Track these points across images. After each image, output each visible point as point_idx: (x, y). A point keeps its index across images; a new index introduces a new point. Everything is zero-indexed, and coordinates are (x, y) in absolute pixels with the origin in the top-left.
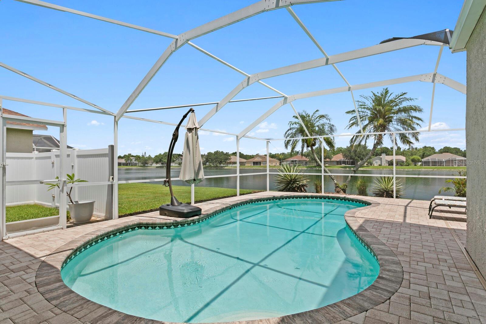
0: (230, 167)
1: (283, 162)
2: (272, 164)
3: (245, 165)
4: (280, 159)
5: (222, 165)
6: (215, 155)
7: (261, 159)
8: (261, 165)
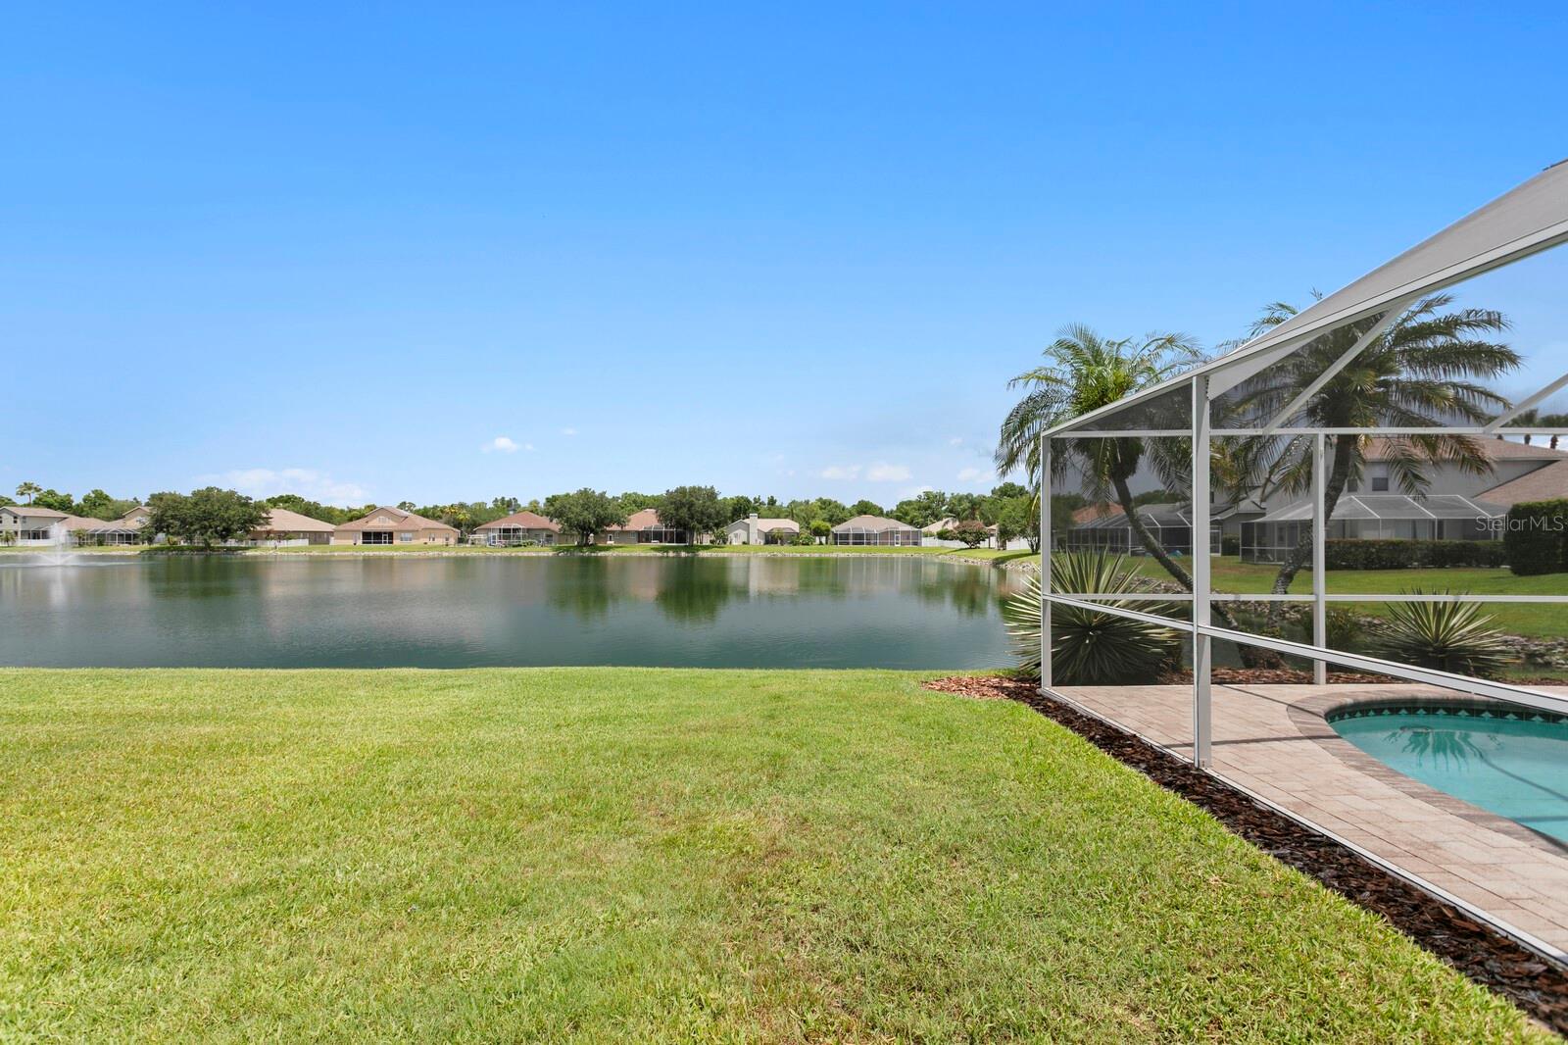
0: (268, 549)
1: (475, 533)
2: (434, 539)
3: (328, 542)
4: (458, 525)
5: (232, 543)
6: (196, 504)
7: (395, 524)
8: (392, 543)
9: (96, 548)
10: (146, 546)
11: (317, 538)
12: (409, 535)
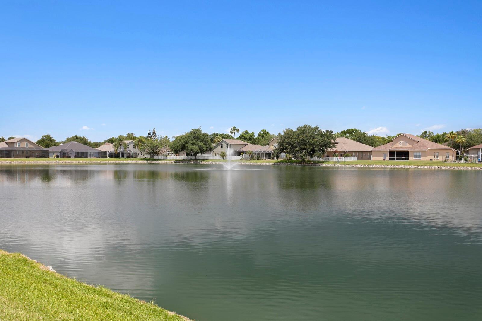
0: (334, 163)
1: (467, 152)
2: (437, 157)
3: (369, 159)
4: (456, 146)
5: (315, 159)
6: (299, 135)
7: (410, 146)
8: (408, 159)
9: (256, 161)
10: (276, 160)
11: (363, 156)
12: (419, 154)
